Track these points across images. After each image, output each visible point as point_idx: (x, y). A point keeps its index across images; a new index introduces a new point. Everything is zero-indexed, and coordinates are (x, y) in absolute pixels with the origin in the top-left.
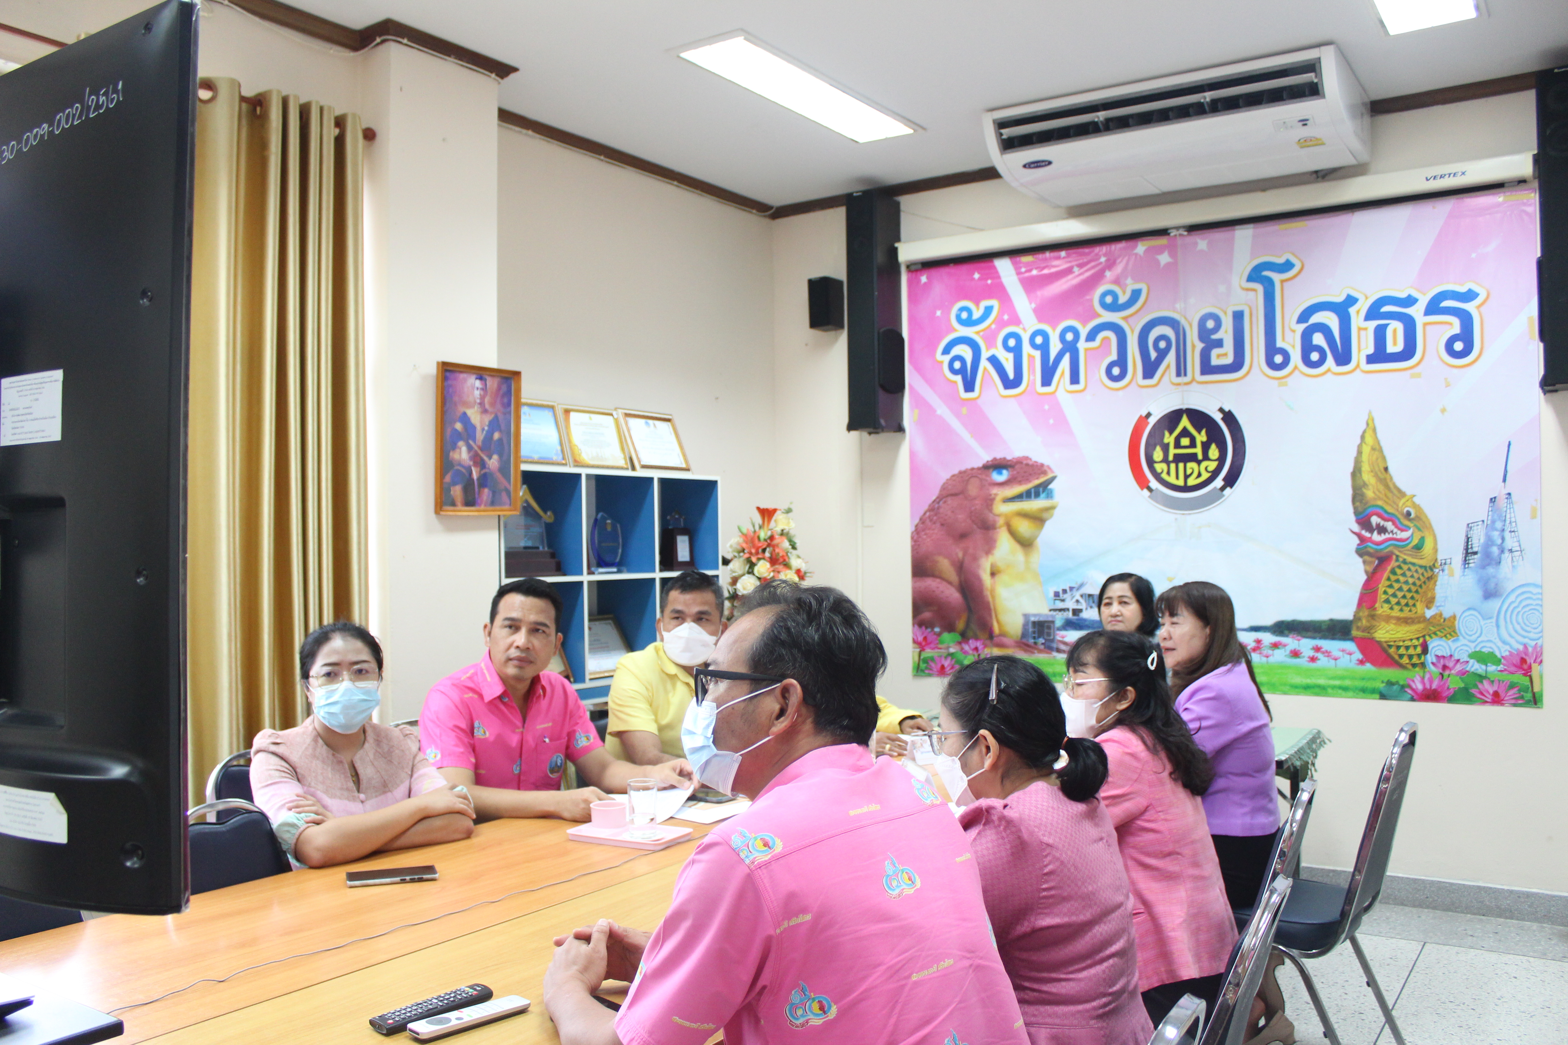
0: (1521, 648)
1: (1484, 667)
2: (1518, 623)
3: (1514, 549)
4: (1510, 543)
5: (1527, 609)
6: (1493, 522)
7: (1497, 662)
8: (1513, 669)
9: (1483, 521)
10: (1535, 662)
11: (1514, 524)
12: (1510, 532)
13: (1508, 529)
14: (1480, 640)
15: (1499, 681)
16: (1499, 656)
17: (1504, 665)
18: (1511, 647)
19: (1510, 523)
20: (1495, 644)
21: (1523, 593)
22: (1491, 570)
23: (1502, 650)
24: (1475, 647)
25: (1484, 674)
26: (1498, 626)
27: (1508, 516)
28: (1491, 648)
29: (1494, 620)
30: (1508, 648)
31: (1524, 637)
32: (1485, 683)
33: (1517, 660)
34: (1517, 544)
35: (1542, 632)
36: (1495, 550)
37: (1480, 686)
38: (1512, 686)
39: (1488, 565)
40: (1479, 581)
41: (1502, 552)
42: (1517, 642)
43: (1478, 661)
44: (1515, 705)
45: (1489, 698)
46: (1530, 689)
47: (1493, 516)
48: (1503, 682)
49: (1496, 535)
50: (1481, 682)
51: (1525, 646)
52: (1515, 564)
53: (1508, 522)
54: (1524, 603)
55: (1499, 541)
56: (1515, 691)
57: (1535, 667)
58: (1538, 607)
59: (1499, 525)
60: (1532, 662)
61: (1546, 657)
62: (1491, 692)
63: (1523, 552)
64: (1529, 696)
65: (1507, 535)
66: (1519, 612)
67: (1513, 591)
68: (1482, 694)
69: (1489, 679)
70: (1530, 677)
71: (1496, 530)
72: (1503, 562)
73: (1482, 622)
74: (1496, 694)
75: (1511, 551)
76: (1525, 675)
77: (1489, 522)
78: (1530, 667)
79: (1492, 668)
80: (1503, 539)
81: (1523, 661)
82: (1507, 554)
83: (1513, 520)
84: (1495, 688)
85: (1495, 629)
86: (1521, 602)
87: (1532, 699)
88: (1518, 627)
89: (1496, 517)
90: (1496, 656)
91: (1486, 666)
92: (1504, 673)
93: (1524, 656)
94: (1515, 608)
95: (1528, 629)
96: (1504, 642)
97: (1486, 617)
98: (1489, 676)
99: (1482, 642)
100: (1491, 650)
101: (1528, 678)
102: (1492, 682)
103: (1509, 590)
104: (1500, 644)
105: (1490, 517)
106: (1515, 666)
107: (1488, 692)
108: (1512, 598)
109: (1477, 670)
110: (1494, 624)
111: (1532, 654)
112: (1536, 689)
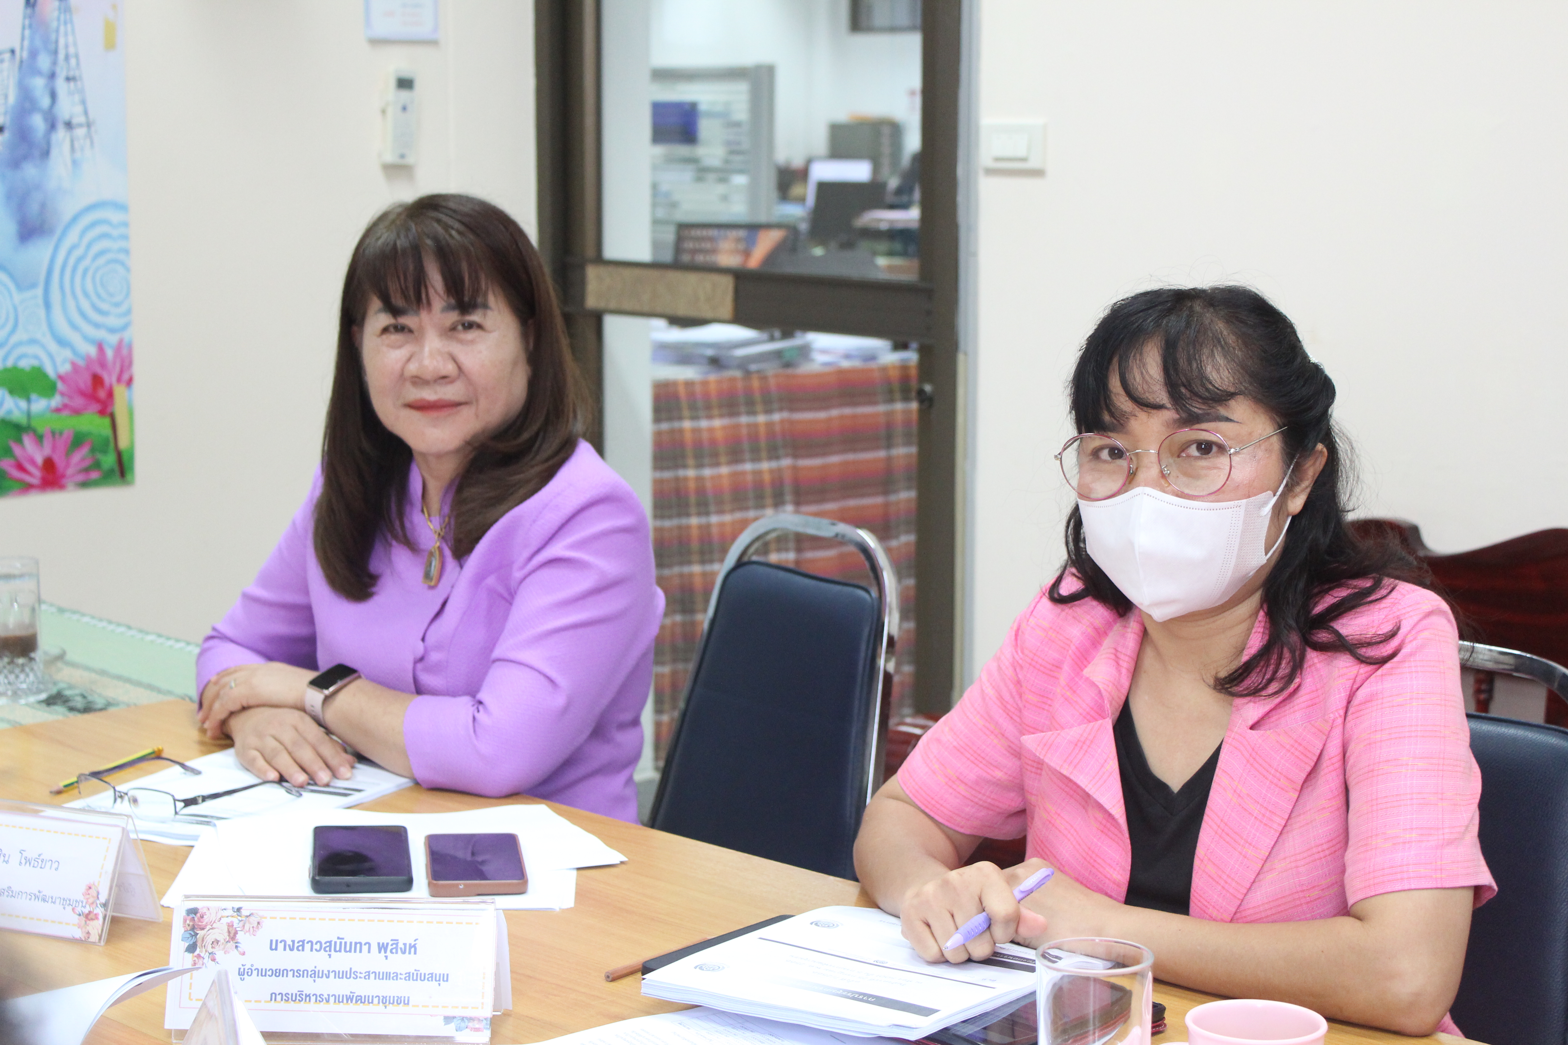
0: (92, 351)
1: (23, 404)
2: (86, 295)
3: (75, 121)
4: (67, 107)
5: (101, 261)
6: (33, 54)
7: (47, 387)
8: (79, 401)
9: (13, 52)
10: (119, 380)
11: (73, 61)
12: (68, 79)
13: (61, 74)
14: (14, 339)
15: (53, 433)
16: (51, 372)
17: (62, 394)
18: (74, 351)
19: (67, 58)
20: (43, 347)
21: (93, 225)
22: (30, 171)
23: (59, 360)
24: (5, 358)
25: (23, 421)
26: (47, 305)
27: (62, 42)
28: (36, 357)
29: (39, 291)
30: (67, 354)
31: (97, 326)
32: (28, 442)
33: (85, 381)
34: (79, 109)
35: (129, 312)
36: (38, 122)
37: (17, 451)
38: (78, 441)
39: (25, 157)
40: (9, 196)
41: (52, 126)
42: (86, 338)
43: (12, 392)
44: (85, 485)
45: (36, 475)
46: (112, 445)
47: (32, 40)
48: (61, 434)
49: (39, 84)
50: (19, 441)
51: (101, 348)
52: (78, 155)
53: (61, 56)
54: (97, 248)
55: (45, 102)
56: (85, 451)
57: (119, 391)
58: (122, 257)
59: (44, 62)
60: (114, 379)
61: (138, 370)
62: (39, 460)
63: (93, 129)
64: (109, 460)
65: (61, 86)
66: (86, 271)
67: (75, 219)
68: (21, 467)
69: (34, 431)
70: (112, 418)
71: (39, 73)
72: (54, 152)
73: (17, 297)
74: (49, 465)
75: (69, 125)
76: (102, 412)
77: (25, 54)
78: (110, 394)
79: (40, 405)
80: (53, 95)
81: (97, 380)
82: (61, 134)
83: (72, 50)
84: (47, 451)
85: (42, 312)
86: (89, 246)
87: (117, 469)
88: (86, 305)
89: (38, 43)
90: (45, 376)
91: (29, 400)
92: (65, 414)
93: (98, 370)
94: (80, 260)
95: (104, 306)
96: (62, 342)
97: (23, 284)
98: (34, 423)
99: (20, 344)
100: (35, 363)
101: (107, 421)
102: (39, 439)
103: (67, 215)
104: (53, 347)
105: (26, 43)
106: (83, 394)
107: (33, 462)
108: (72, 237)
109: (10, 412)
110: (40, 301)
111: (114, 363)
112: (123, 444)
